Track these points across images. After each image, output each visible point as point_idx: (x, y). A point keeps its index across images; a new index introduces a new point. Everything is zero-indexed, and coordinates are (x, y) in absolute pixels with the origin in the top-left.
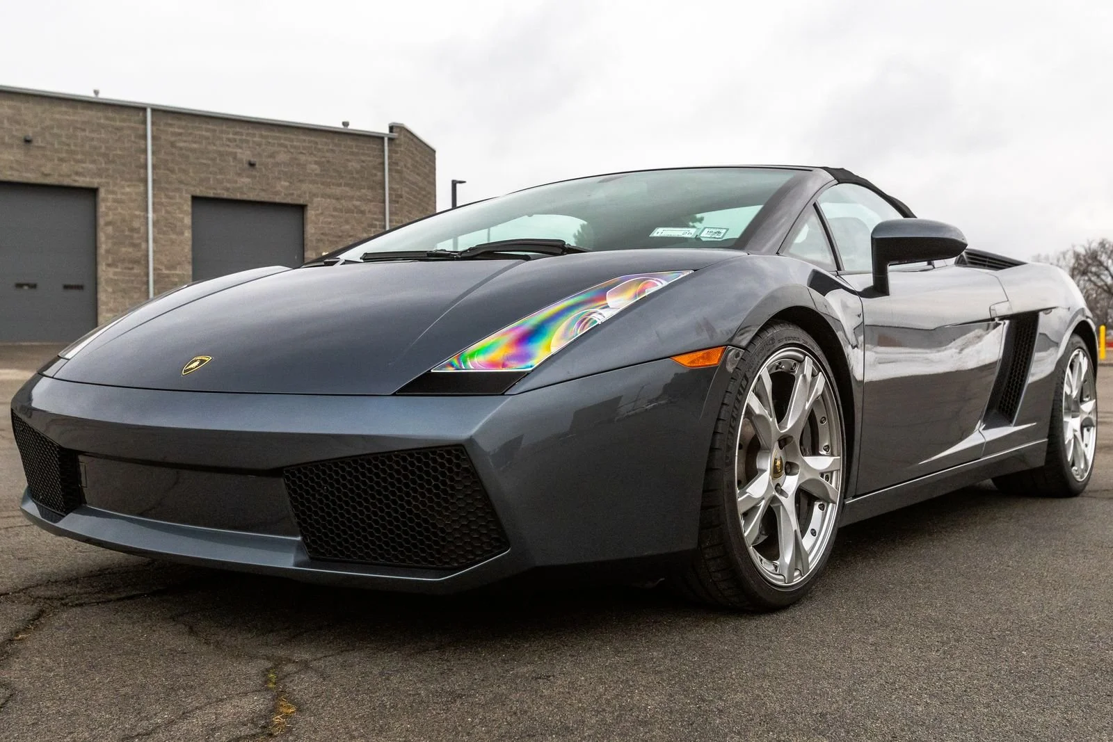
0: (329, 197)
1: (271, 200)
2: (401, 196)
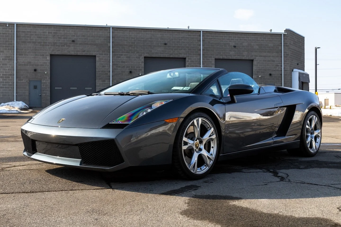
0: (261, 56)
1: (241, 59)
2: (288, 55)
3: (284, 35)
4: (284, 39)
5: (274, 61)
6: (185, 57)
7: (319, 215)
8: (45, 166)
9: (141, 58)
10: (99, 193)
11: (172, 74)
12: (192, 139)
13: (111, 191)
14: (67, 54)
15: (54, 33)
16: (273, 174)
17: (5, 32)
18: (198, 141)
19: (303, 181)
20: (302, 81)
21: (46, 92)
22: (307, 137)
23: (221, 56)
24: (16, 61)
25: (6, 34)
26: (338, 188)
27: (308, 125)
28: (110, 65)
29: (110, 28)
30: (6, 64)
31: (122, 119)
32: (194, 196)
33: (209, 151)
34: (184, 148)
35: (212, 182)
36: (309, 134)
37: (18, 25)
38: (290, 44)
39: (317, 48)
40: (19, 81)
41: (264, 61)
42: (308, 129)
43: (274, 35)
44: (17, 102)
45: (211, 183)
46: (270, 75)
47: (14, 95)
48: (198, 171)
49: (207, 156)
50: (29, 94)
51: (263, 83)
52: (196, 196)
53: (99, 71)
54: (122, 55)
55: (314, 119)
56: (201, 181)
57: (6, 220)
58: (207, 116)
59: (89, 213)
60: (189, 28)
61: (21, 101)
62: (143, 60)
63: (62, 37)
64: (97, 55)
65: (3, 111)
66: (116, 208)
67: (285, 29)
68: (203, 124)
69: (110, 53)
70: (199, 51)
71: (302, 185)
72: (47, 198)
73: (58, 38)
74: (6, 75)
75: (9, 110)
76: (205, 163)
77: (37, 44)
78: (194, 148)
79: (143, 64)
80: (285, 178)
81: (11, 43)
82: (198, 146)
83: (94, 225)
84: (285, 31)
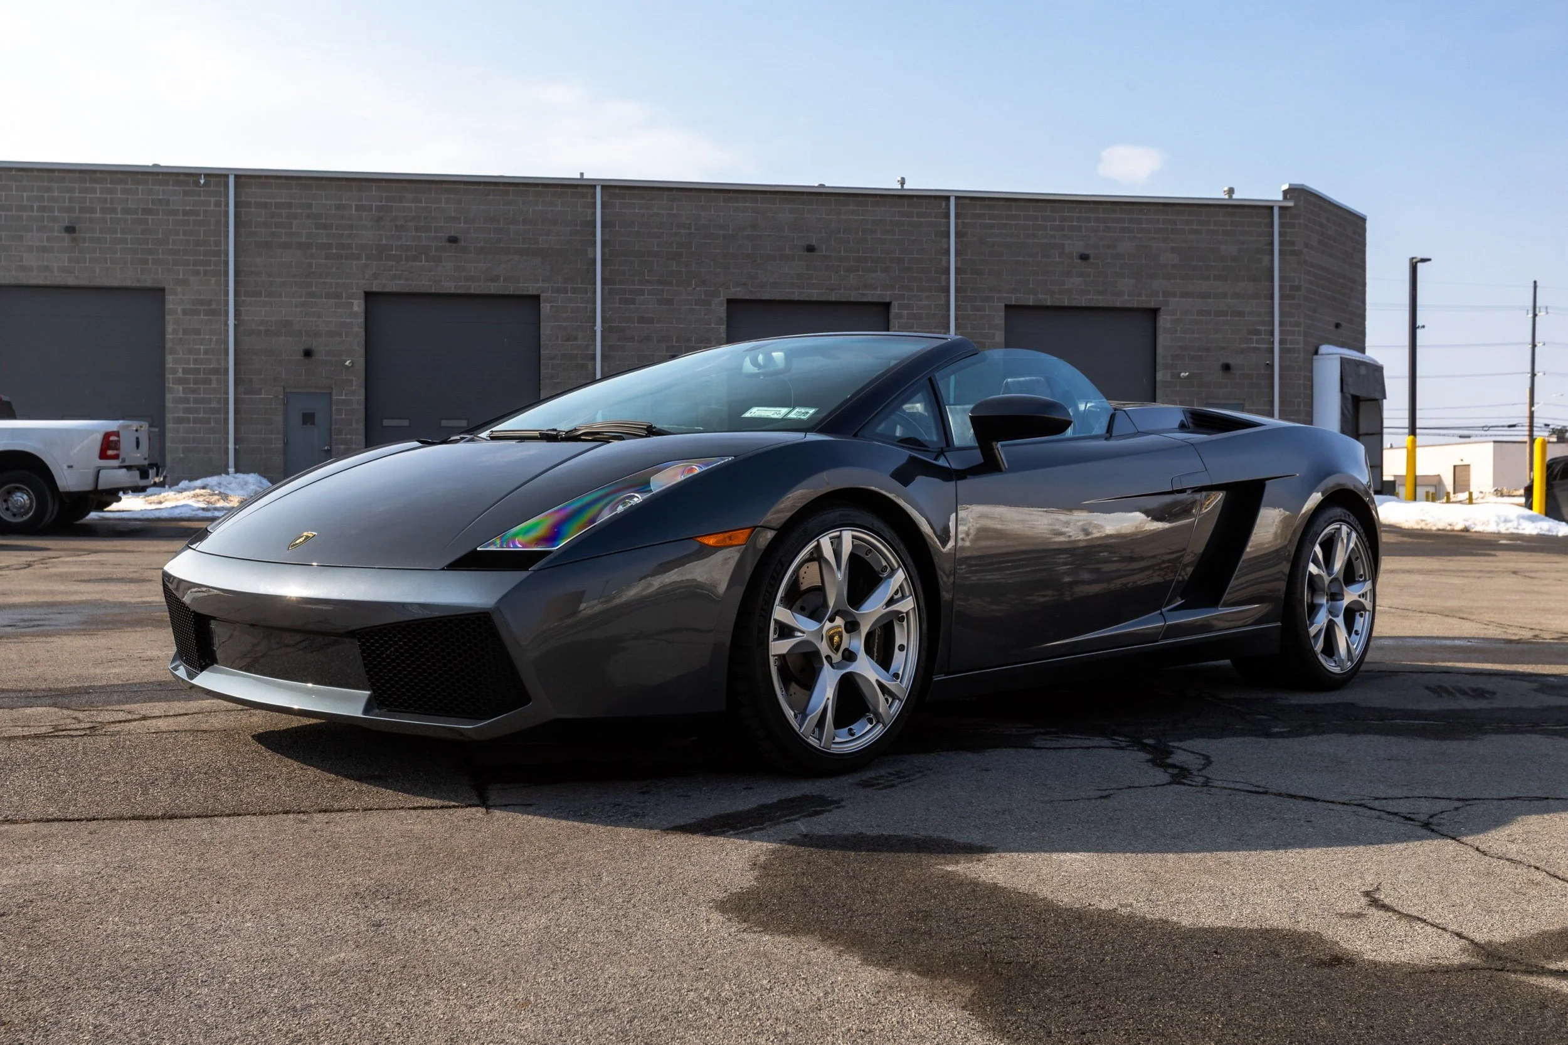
0: (1190, 295)
1: (1110, 305)
2: (1298, 288)
3: (1281, 208)
4: (1281, 225)
5: (1241, 314)
6: (888, 300)
7: (1280, 920)
8: (259, 721)
9: (713, 305)
10: (430, 822)
11: (761, 358)
12: (816, 614)
13: (479, 815)
14: (429, 291)
15: (380, 209)
16: (1149, 757)
17: (191, 208)
18: (839, 621)
19: (1263, 784)
20: (1353, 390)
21: (348, 437)
22: (1313, 609)
23: (1032, 297)
24: (235, 320)
25: (197, 213)
26: (1396, 814)
27: (1316, 562)
28: (595, 331)
29: (594, 187)
30: (197, 332)
31: (527, 531)
32: (798, 837)
33: (885, 662)
34: (779, 647)
35: (892, 786)
36: (1323, 600)
37: (243, 180)
38: (1306, 245)
39: (1416, 263)
40: (245, 394)
41: (1200, 313)
42: (1317, 580)
43: (1241, 210)
44: (238, 475)
45: (886, 787)
46: (1227, 368)
47: (227, 449)
48: (837, 740)
49: (877, 681)
50: (286, 444)
51: (1195, 400)
52: (807, 840)
53: (553, 358)
54: (641, 292)
55: (1342, 540)
56: (847, 780)
57: (24, 923)
58: (878, 524)
59: (357, 900)
60: (902, 186)
61: (255, 473)
62: (722, 311)
63: (410, 224)
64: (543, 292)
65: (184, 510)
66: (474, 881)
67: (1286, 187)
68: (862, 555)
69: (595, 284)
70: (943, 277)
71: (1251, 799)
72: (216, 842)
73: (394, 229)
74: (198, 371)
75: (205, 506)
76: (868, 710)
77: (314, 250)
78: (824, 648)
79: (723, 327)
80: (1191, 774)
81: (218, 248)
82: (841, 640)
83: (357, 946)
84: (1285, 192)
